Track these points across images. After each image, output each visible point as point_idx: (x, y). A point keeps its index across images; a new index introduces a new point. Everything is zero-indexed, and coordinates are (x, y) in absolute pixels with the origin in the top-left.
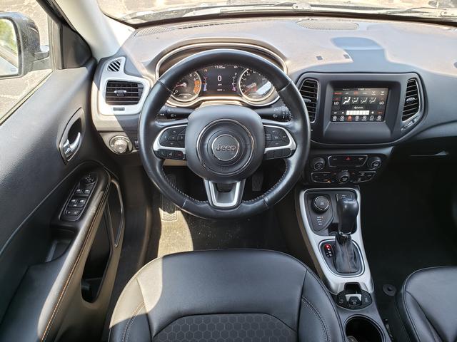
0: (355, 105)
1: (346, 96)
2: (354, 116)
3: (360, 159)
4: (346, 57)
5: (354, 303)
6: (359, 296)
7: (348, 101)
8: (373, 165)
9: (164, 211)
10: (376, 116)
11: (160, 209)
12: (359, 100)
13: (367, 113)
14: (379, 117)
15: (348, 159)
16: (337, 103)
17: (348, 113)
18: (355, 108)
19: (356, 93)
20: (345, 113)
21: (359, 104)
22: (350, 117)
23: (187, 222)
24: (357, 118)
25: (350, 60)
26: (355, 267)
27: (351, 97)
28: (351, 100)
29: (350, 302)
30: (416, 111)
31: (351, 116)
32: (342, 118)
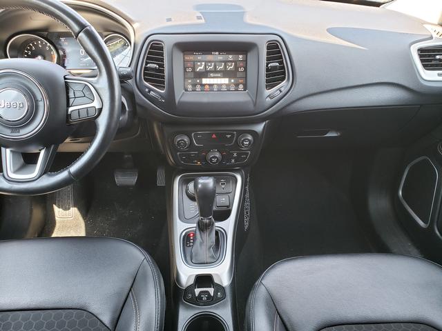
0: (211, 72)
1: (199, 61)
2: (211, 85)
3: (229, 136)
4: (199, 18)
5: (205, 299)
6: (211, 291)
7: (202, 68)
8: (243, 144)
9: (59, 208)
10: (237, 85)
11: (54, 206)
12: (215, 66)
13: (225, 81)
14: (241, 87)
15: (214, 136)
16: (189, 70)
17: (205, 81)
18: (212, 75)
19: (209, 57)
20: (201, 81)
21: (215, 71)
22: (207, 87)
23: (84, 220)
24: (215, 88)
25: (203, 21)
26: (213, 257)
27: (205, 62)
28: (205, 66)
29: (200, 297)
30: (283, 79)
31: (209, 85)
32: (198, 88)
